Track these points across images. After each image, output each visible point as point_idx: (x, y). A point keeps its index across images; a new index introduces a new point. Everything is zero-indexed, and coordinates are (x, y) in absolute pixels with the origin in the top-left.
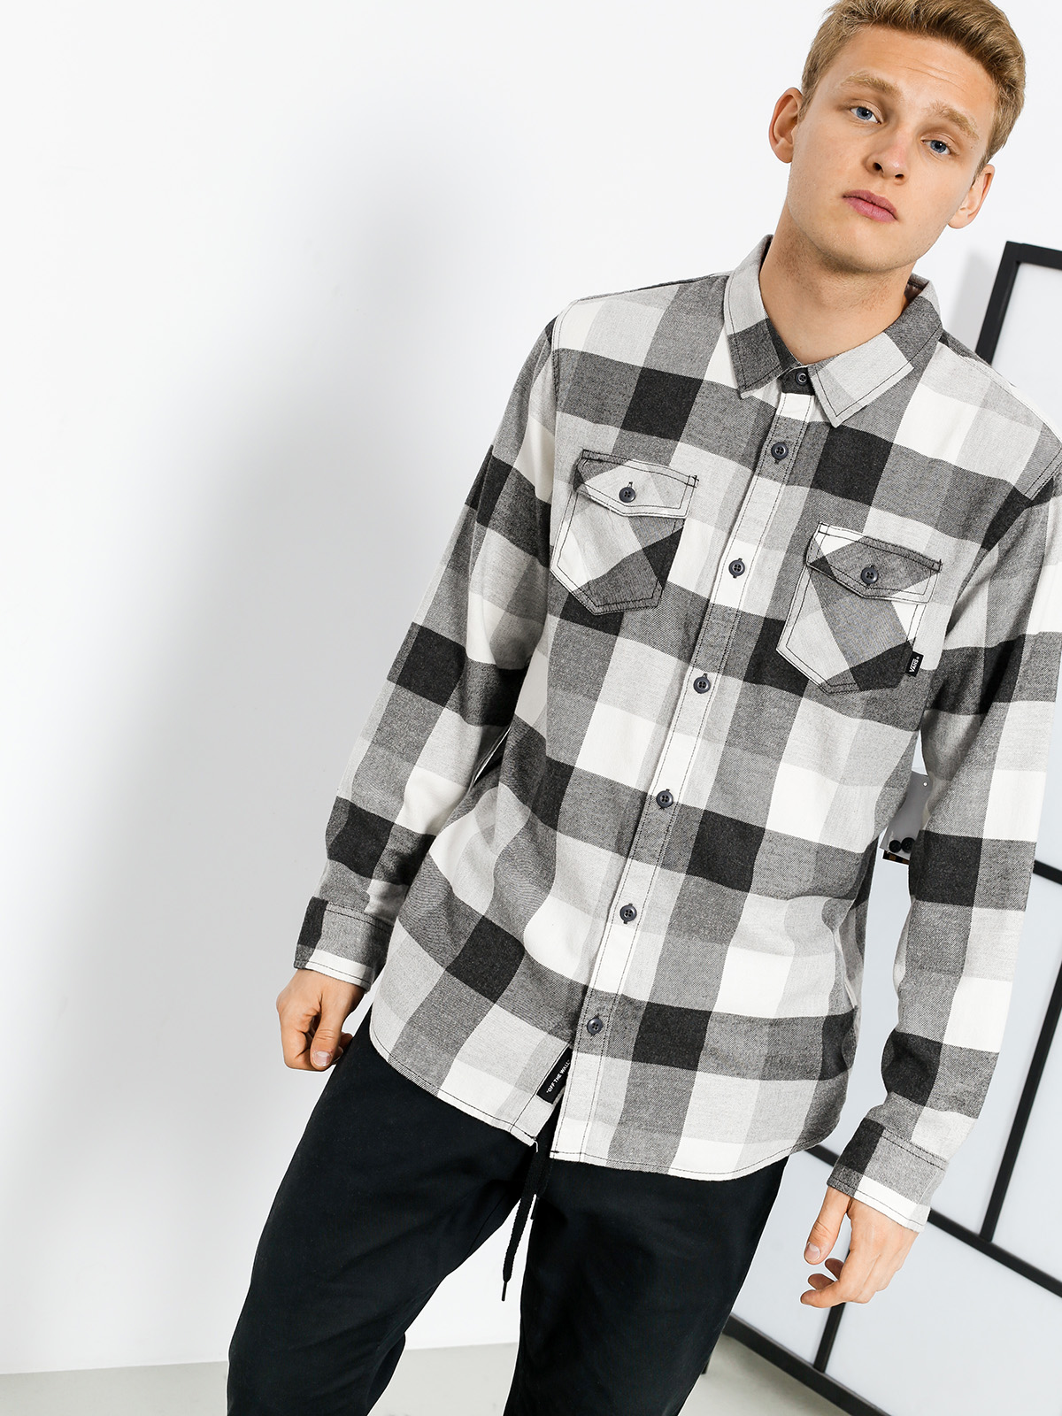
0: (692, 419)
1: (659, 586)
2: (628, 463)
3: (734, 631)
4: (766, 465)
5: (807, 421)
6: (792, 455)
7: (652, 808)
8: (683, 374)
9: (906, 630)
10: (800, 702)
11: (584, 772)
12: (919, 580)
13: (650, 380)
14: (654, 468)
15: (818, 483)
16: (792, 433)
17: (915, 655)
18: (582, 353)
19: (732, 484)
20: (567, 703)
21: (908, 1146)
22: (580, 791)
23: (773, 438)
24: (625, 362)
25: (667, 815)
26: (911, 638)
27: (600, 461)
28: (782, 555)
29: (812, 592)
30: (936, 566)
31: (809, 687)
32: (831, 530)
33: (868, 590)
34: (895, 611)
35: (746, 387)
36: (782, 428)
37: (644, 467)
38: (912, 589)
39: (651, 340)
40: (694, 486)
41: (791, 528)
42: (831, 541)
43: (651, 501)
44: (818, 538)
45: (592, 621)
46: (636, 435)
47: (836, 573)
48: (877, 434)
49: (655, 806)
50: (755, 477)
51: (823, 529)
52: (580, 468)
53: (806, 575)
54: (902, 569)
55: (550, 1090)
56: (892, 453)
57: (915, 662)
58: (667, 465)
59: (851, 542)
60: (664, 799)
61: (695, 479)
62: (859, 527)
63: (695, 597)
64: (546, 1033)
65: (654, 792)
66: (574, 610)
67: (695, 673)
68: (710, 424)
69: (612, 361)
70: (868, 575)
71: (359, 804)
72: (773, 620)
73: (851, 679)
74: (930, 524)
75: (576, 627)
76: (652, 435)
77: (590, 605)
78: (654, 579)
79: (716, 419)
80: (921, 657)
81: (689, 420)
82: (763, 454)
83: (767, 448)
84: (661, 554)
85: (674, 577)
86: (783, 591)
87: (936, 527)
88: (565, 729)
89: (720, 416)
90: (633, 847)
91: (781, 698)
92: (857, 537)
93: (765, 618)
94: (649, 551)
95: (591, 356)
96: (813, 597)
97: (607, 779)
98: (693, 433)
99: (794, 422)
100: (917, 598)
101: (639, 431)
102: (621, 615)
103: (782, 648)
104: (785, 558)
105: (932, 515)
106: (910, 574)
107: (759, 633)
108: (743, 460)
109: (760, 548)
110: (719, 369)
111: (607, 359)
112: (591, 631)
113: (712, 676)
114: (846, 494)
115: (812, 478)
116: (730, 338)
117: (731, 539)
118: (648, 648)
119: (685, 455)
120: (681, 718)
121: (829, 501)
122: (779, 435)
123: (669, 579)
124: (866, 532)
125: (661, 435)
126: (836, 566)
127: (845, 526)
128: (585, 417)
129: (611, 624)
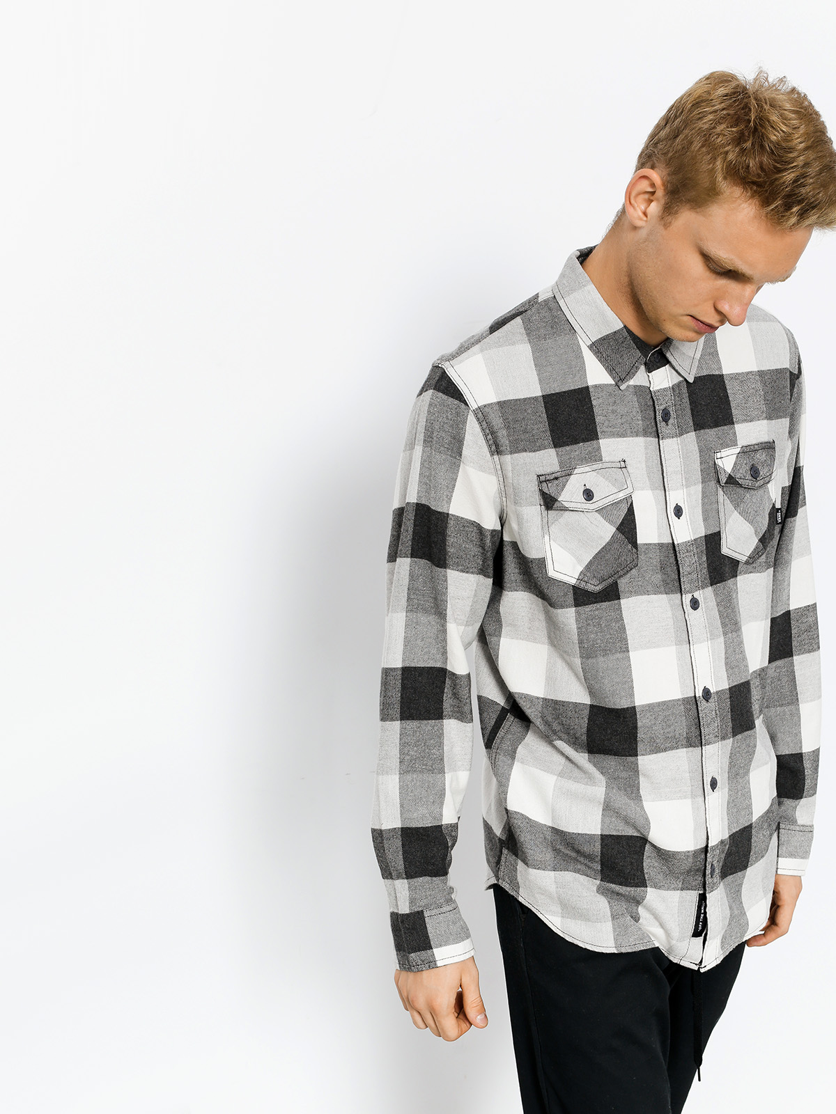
0: (598, 419)
1: (634, 550)
2: (576, 471)
3: (696, 556)
4: (663, 430)
5: (671, 386)
6: (673, 415)
7: (703, 705)
8: (572, 388)
10: (737, 581)
11: (643, 706)
13: (553, 402)
14: (595, 467)
15: (698, 426)
16: (667, 398)
18: (499, 403)
19: (647, 454)
20: (611, 665)
21: (798, 828)
22: (648, 721)
23: (659, 408)
24: (528, 397)
25: (712, 704)
26: (774, 501)
27: (556, 478)
28: (700, 487)
29: (728, 502)
30: (774, 445)
32: (722, 454)
33: (758, 483)
34: (768, 488)
35: (622, 380)
36: (661, 398)
37: (587, 469)
39: (535, 373)
40: (626, 467)
41: (697, 466)
42: (727, 460)
43: (606, 492)
45: (596, 598)
46: (568, 448)
47: (740, 481)
48: (713, 373)
49: (704, 702)
50: (661, 442)
52: (546, 490)
53: (720, 492)
55: (700, 928)
58: (601, 460)
59: (737, 455)
60: (707, 694)
61: (624, 461)
62: (735, 444)
63: (661, 545)
64: (679, 892)
65: (699, 694)
66: (581, 597)
67: (687, 598)
68: (612, 417)
69: (519, 400)
70: (755, 473)
71: (414, 825)
72: (711, 534)
74: (765, 418)
75: (588, 608)
76: (579, 443)
77: (590, 588)
78: (630, 546)
79: (613, 412)
81: (597, 420)
82: (658, 422)
83: (659, 418)
84: (627, 527)
85: (641, 539)
86: (710, 511)
88: (618, 683)
89: (614, 408)
90: (703, 737)
92: (738, 450)
93: (705, 536)
94: (620, 529)
95: (504, 402)
96: (729, 506)
97: (659, 703)
98: (605, 429)
99: (665, 390)
101: (568, 445)
102: (615, 584)
104: (703, 488)
107: (705, 548)
108: (645, 433)
109: (685, 490)
110: (596, 374)
111: (516, 400)
112: (598, 605)
113: (697, 595)
114: (716, 425)
115: (692, 424)
116: (590, 347)
117: (667, 493)
118: (645, 597)
119: (609, 447)
120: (694, 632)
121: (711, 434)
122: (661, 404)
123: (639, 541)
124: (740, 444)
125: (585, 440)
126: (738, 477)
127: (728, 446)
128: (526, 451)
129: (611, 593)
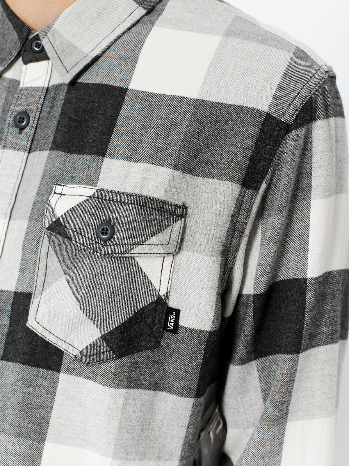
4: (10, 137)
5: (46, 86)
6: (33, 122)
9: (156, 285)
10: (58, 378)
12: (160, 229)
15: (55, 145)
16: (32, 100)
17: (171, 311)
23: (15, 109)
26: (162, 293)
28: (25, 224)
29: (54, 259)
30: (178, 211)
31: (65, 361)
32: (66, 190)
33: (105, 249)
34: (139, 267)
36: (23, 97)
38: (154, 240)
41: (33, 195)
42: (65, 200)
44: (53, 199)
47: (70, 234)
48: (112, 83)
51: (59, 189)
53: (45, 240)
54: (140, 220)
56: (127, 98)
57: (172, 318)
59: (87, 198)
62: (92, 182)
70: (103, 231)
72: (21, 293)
73: (104, 347)
74: (169, 165)
80: (178, 312)
82: (7, 125)
83: (10, 120)
87: (176, 167)
91: (37, 376)
93: (14, 293)
96: (55, 265)
99: (34, 89)
100: (160, 249)
103: (31, 323)
105: (170, 155)
106: (149, 224)
107: (10, 308)
109: (7, 221)
114: (82, 150)
115: (51, 140)
121: (65, 160)
122: (20, 105)
124: (102, 184)
126: (70, 226)
127: (79, 182)
